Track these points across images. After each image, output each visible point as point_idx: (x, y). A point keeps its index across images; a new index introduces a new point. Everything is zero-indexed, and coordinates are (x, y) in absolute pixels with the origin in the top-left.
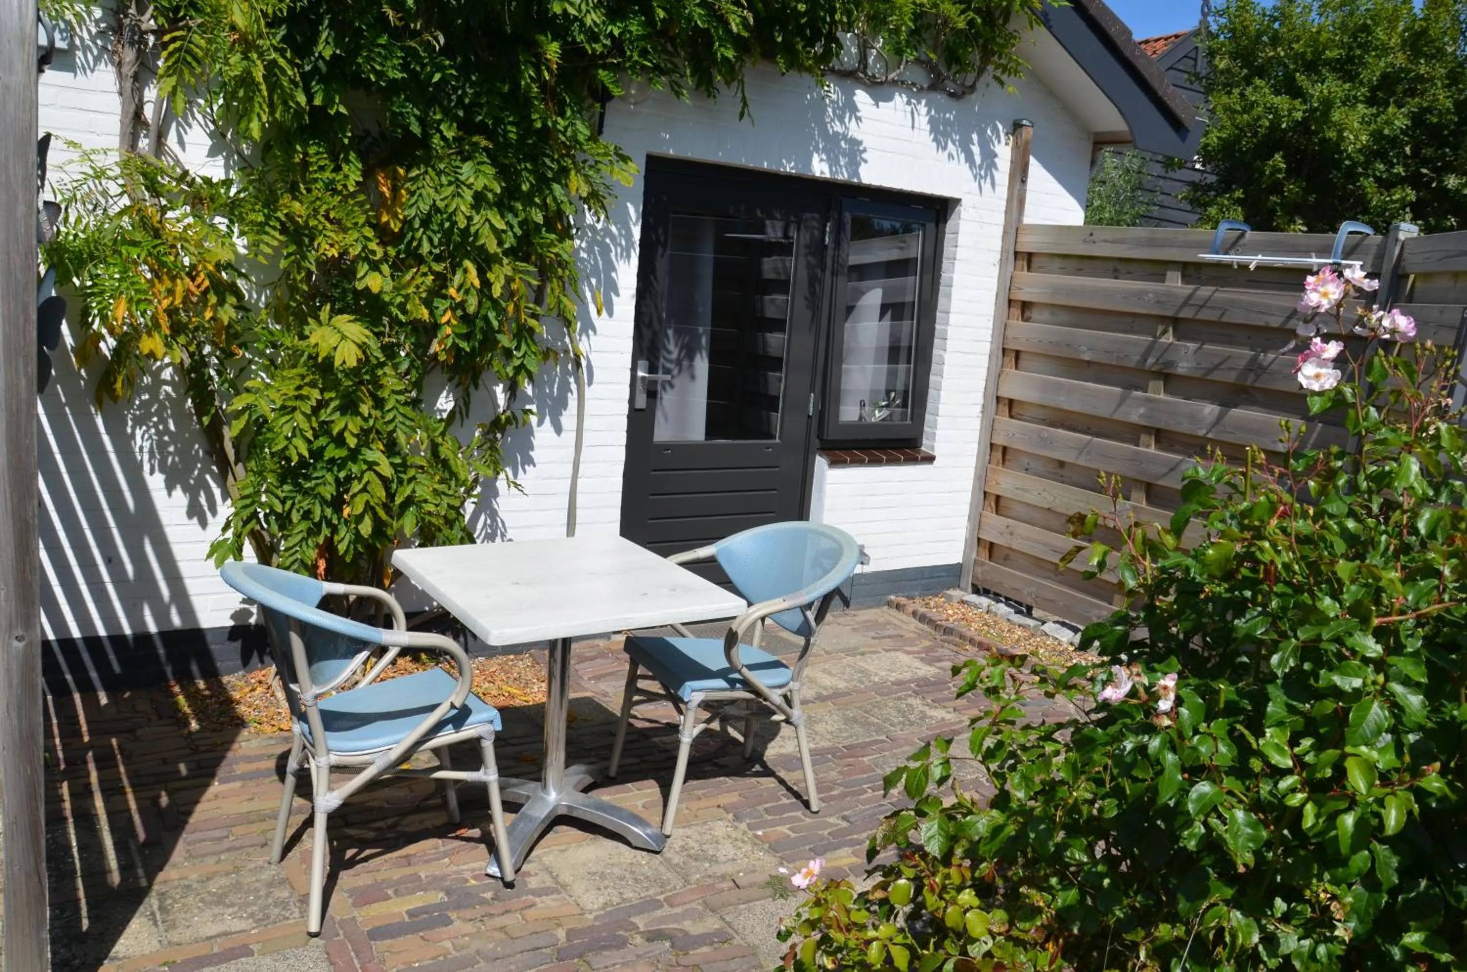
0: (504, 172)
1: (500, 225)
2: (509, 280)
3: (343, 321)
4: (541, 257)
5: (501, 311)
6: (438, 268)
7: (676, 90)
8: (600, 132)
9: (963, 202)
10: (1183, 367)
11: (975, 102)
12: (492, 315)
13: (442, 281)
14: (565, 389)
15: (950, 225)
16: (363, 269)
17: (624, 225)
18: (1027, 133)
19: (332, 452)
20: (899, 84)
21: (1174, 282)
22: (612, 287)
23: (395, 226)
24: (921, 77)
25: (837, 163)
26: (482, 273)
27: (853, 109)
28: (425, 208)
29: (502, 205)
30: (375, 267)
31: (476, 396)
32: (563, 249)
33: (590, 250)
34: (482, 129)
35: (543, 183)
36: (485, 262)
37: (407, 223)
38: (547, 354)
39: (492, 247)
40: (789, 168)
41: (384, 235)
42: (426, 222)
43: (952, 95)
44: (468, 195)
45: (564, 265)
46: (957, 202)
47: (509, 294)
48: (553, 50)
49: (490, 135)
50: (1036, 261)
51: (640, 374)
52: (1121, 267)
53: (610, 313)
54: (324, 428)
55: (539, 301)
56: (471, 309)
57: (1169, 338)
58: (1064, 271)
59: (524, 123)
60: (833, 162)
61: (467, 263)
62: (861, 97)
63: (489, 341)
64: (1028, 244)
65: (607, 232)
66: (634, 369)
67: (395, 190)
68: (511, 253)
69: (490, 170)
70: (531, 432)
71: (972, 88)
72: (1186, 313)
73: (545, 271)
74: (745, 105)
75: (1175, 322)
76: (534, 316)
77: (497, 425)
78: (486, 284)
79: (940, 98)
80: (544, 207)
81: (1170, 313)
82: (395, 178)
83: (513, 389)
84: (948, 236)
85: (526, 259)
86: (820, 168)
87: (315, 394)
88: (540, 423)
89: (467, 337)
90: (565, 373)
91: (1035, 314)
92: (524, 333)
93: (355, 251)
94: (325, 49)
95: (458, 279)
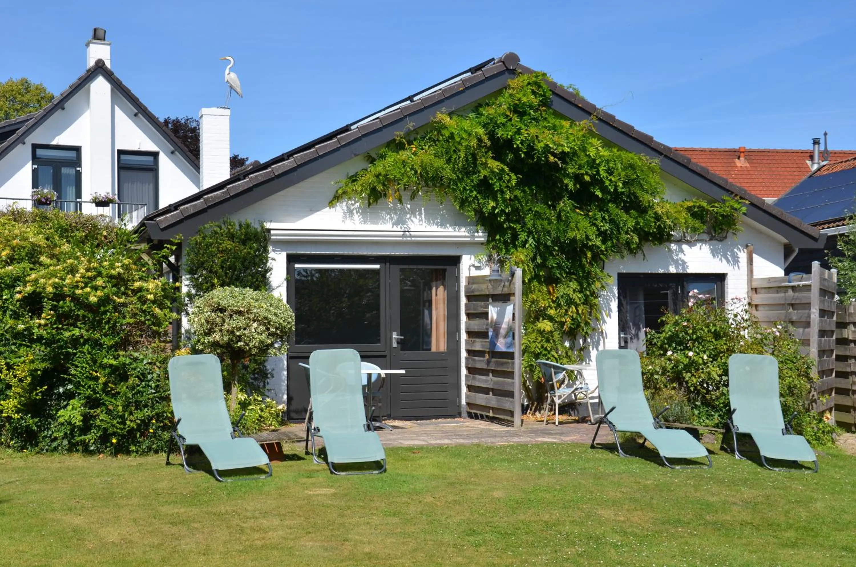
0: (580, 284)
1: (580, 296)
2: (583, 310)
3: (545, 321)
4: (590, 304)
5: (581, 317)
6: (566, 308)
7: (623, 257)
8: (603, 269)
9: (729, 274)
10: (794, 318)
11: (728, 241)
12: (579, 319)
13: (567, 311)
14: (599, 339)
15: (726, 281)
16: (549, 309)
17: (612, 292)
18: (751, 248)
19: (544, 352)
20: (697, 241)
21: (790, 292)
22: (610, 310)
23: (554, 299)
24: (706, 237)
25: (678, 268)
26: (576, 308)
27: (682, 251)
28: (562, 294)
29: (581, 292)
30: (551, 308)
31: (576, 342)
32: (596, 301)
33: (603, 301)
34: (573, 274)
35: (589, 285)
36: (577, 306)
37: (557, 298)
38: (594, 329)
39: (578, 302)
40: (661, 271)
41: (554, 302)
42: (562, 297)
43: (719, 241)
44: (572, 290)
45: (596, 305)
46: (727, 274)
47: (583, 313)
48: (589, 254)
49: (576, 275)
50: (758, 291)
51: (622, 336)
52: (779, 290)
53: (610, 318)
54: (542, 347)
55: (590, 315)
56: (574, 317)
57: (791, 310)
58: (769, 293)
59: (584, 272)
60: (677, 267)
61: (573, 306)
62: (685, 247)
63: (578, 326)
64: (755, 285)
65: (607, 295)
66: (619, 334)
67: (553, 290)
68: (583, 304)
69: (576, 284)
70: (590, 352)
71: (726, 237)
72: (793, 302)
73: (591, 307)
74: (644, 255)
75: (792, 305)
76: (590, 319)
77: (581, 349)
78: (578, 311)
79: (715, 242)
80: (590, 291)
81: (790, 302)
82: (553, 287)
83: (585, 341)
84: (726, 286)
85: (586, 304)
86: (672, 270)
87: (540, 339)
88: (593, 349)
89: (573, 324)
90: (599, 335)
91: (759, 308)
92: (587, 324)
93: (547, 305)
94: (539, 261)
95: (571, 310)
